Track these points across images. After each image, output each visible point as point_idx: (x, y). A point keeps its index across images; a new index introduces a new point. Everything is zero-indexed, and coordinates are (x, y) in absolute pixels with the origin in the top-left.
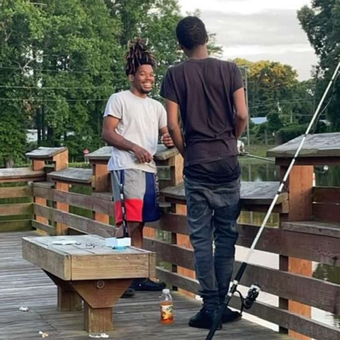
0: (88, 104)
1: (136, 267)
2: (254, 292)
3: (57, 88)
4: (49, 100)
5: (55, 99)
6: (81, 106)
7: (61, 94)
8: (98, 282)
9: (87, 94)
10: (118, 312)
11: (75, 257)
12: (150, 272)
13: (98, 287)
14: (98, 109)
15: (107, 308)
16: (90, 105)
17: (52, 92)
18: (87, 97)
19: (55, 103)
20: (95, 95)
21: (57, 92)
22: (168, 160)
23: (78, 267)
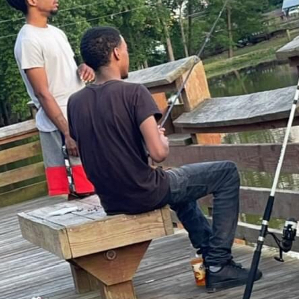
0: (113, 20)
1: (148, 226)
2: (290, 229)
3: (73, 8)
4: (67, 25)
5: (73, 22)
6: (106, 23)
7: (79, 14)
8: (107, 253)
9: (110, 7)
10: (146, 282)
11: (71, 230)
12: (167, 230)
13: (109, 258)
14: (127, 23)
15: (126, 282)
16: (116, 20)
17: (68, 14)
18: (111, 10)
19: (74, 26)
20: (119, 6)
21: (73, 13)
22: (174, 83)
23: (78, 241)
